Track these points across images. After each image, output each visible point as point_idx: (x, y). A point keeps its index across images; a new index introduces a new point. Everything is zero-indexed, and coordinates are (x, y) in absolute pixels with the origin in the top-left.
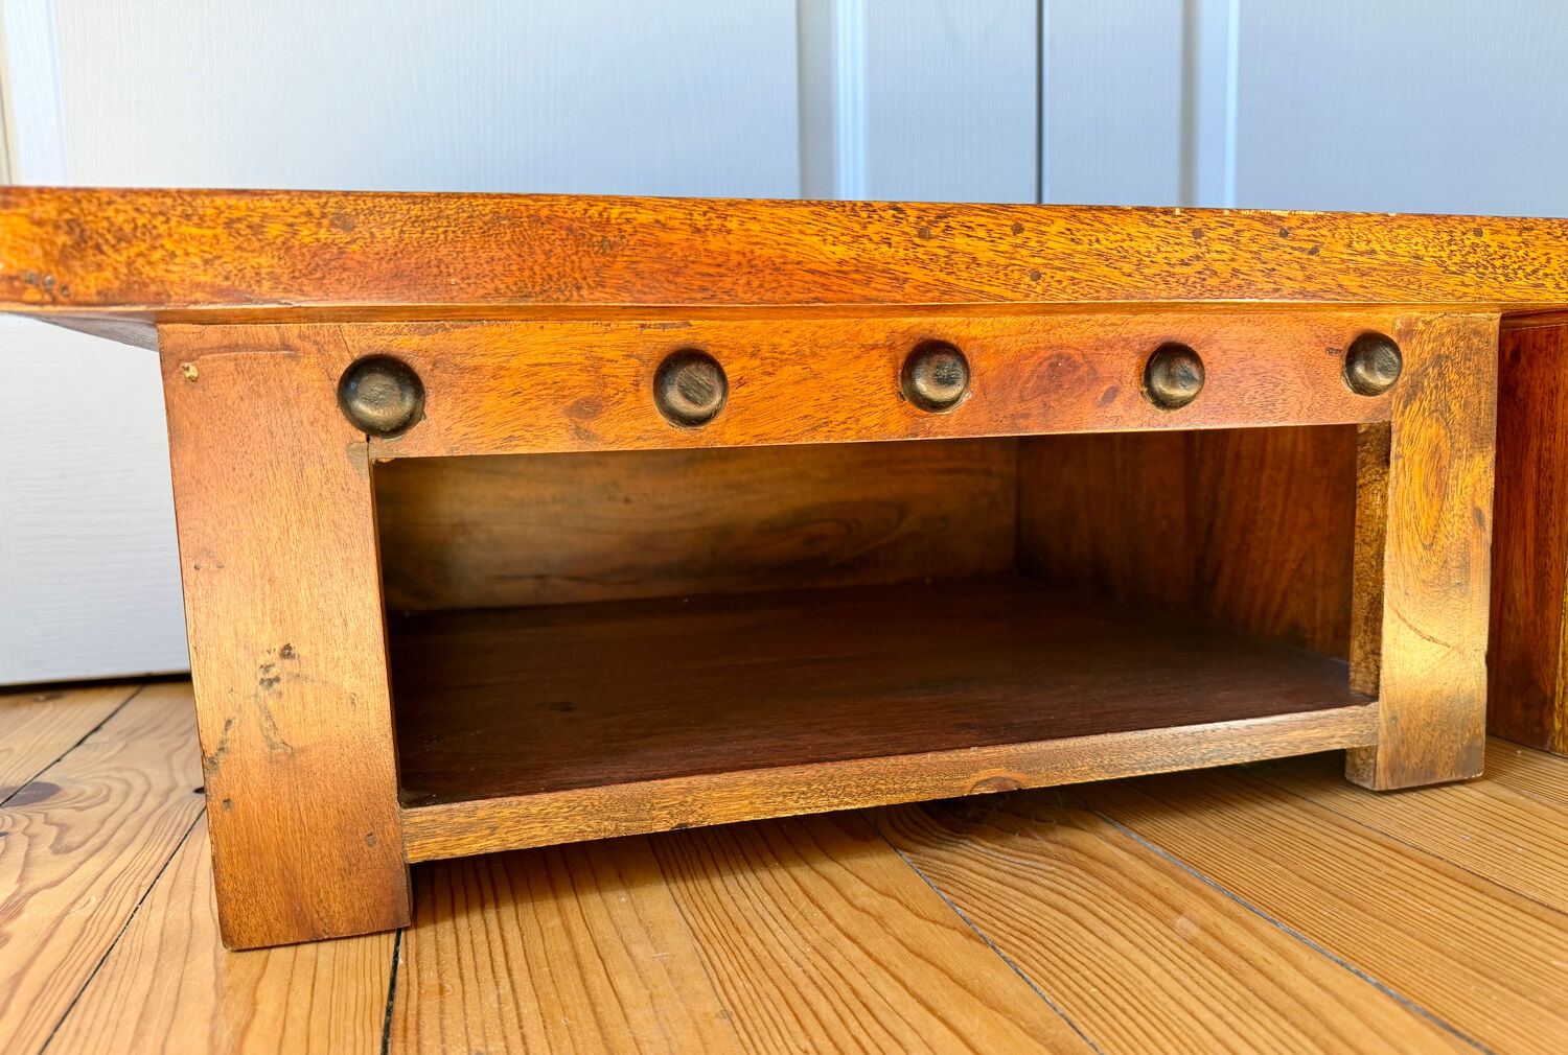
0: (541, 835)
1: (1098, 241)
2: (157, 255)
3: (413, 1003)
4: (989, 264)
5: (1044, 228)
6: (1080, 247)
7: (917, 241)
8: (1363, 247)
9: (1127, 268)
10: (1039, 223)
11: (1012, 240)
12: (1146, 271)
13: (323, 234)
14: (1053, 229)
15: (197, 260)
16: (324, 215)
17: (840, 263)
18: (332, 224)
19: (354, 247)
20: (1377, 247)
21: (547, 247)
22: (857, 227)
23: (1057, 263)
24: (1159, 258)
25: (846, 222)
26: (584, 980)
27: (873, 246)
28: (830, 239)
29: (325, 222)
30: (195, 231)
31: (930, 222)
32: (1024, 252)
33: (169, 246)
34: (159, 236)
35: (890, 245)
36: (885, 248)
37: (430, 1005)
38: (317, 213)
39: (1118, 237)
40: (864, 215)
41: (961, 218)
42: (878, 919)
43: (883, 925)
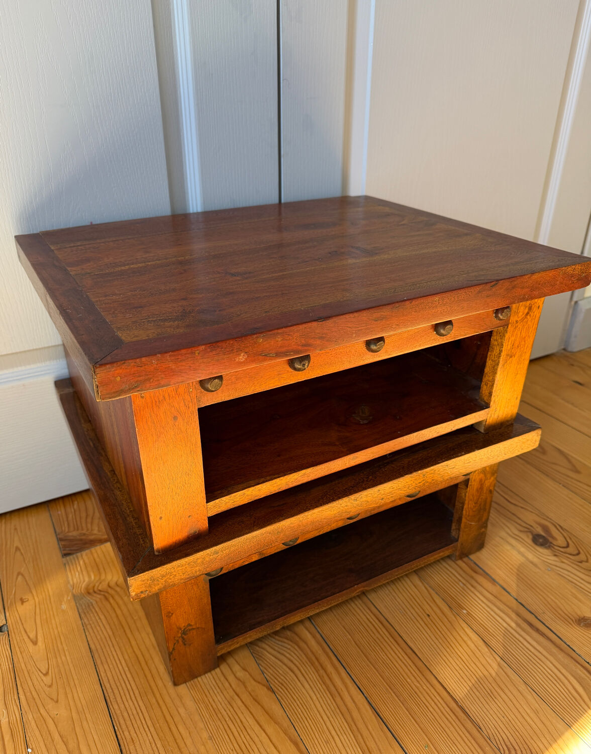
42: (244, 684)
43: (246, 687)
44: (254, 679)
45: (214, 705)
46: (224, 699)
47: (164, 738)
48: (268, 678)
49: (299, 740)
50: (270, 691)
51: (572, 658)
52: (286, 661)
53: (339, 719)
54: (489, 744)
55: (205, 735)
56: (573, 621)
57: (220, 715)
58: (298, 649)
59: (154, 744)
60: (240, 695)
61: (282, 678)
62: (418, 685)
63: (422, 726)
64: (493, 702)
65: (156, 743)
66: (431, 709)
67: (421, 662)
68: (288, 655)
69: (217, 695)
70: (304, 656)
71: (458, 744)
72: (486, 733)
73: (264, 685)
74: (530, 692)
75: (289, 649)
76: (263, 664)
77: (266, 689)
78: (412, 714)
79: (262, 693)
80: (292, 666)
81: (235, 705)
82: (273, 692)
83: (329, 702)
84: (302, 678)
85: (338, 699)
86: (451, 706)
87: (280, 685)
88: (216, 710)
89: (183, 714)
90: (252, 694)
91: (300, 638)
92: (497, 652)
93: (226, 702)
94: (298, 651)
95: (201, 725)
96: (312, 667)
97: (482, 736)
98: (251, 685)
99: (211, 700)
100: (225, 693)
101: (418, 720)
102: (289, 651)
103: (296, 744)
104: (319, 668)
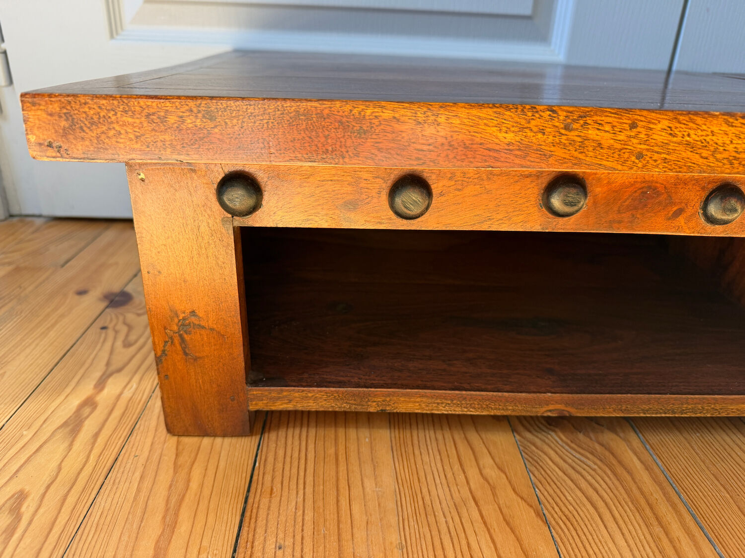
1: (689, 135)
2: (111, 133)
3: (257, 499)
4: (609, 148)
5: (652, 126)
6: (675, 139)
7: (563, 131)
9: (705, 153)
10: (649, 122)
11: (629, 133)
12: (718, 156)
13: (198, 122)
14: (659, 126)
15: (132, 136)
16: (199, 112)
17: (508, 144)
18: (204, 117)
19: (216, 130)
21: (327, 133)
22: (523, 122)
23: (656, 149)
24: (731, 147)
25: (516, 119)
26: (338, 501)
27: (532, 134)
28: (504, 129)
29: (200, 115)
30: (130, 120)
31: (574, 120)
32: (635, 141)
33: (117, 128)
34: (112, 123)
35: (544, 134)
36: (540, 135)
37: (265, 501)
38: (195, 110)
39: (704, 133)
40: (530, 114)
41: (595, 118)
42: (493, 489)
43: (494, 494)
44: (514, 490)
45: (427, 498)
46: (449, 497)
47: (321, 510)
48: (541, 497)
50: (543, 521)
52: (584, 484)
57: (431, 519)
58: (612, 476)
59: (301, 512)
60: (481, 503)
61: (571, 508)
65: (306, 512)
68: (589, 478)
69: (439, 486)
70: (622, 491)
73: (531, 506)
75: (594, 470)
76: (536, 473)
79: (525, 517)
80: (595, 497)
82: (546, 522)
84: (612, 525)
87: (564, 518)
88: (429, 509)
89: (368, 490)
90: (505, 510)
91: (620, 462)
93: (451, 504)
94: (611, 479)
95: (393, 520)
96: (637, 515)
98: (507, 495)
99: (425, 490)
100: (454, 489)
102: (593, 473)
104: (653, 520)
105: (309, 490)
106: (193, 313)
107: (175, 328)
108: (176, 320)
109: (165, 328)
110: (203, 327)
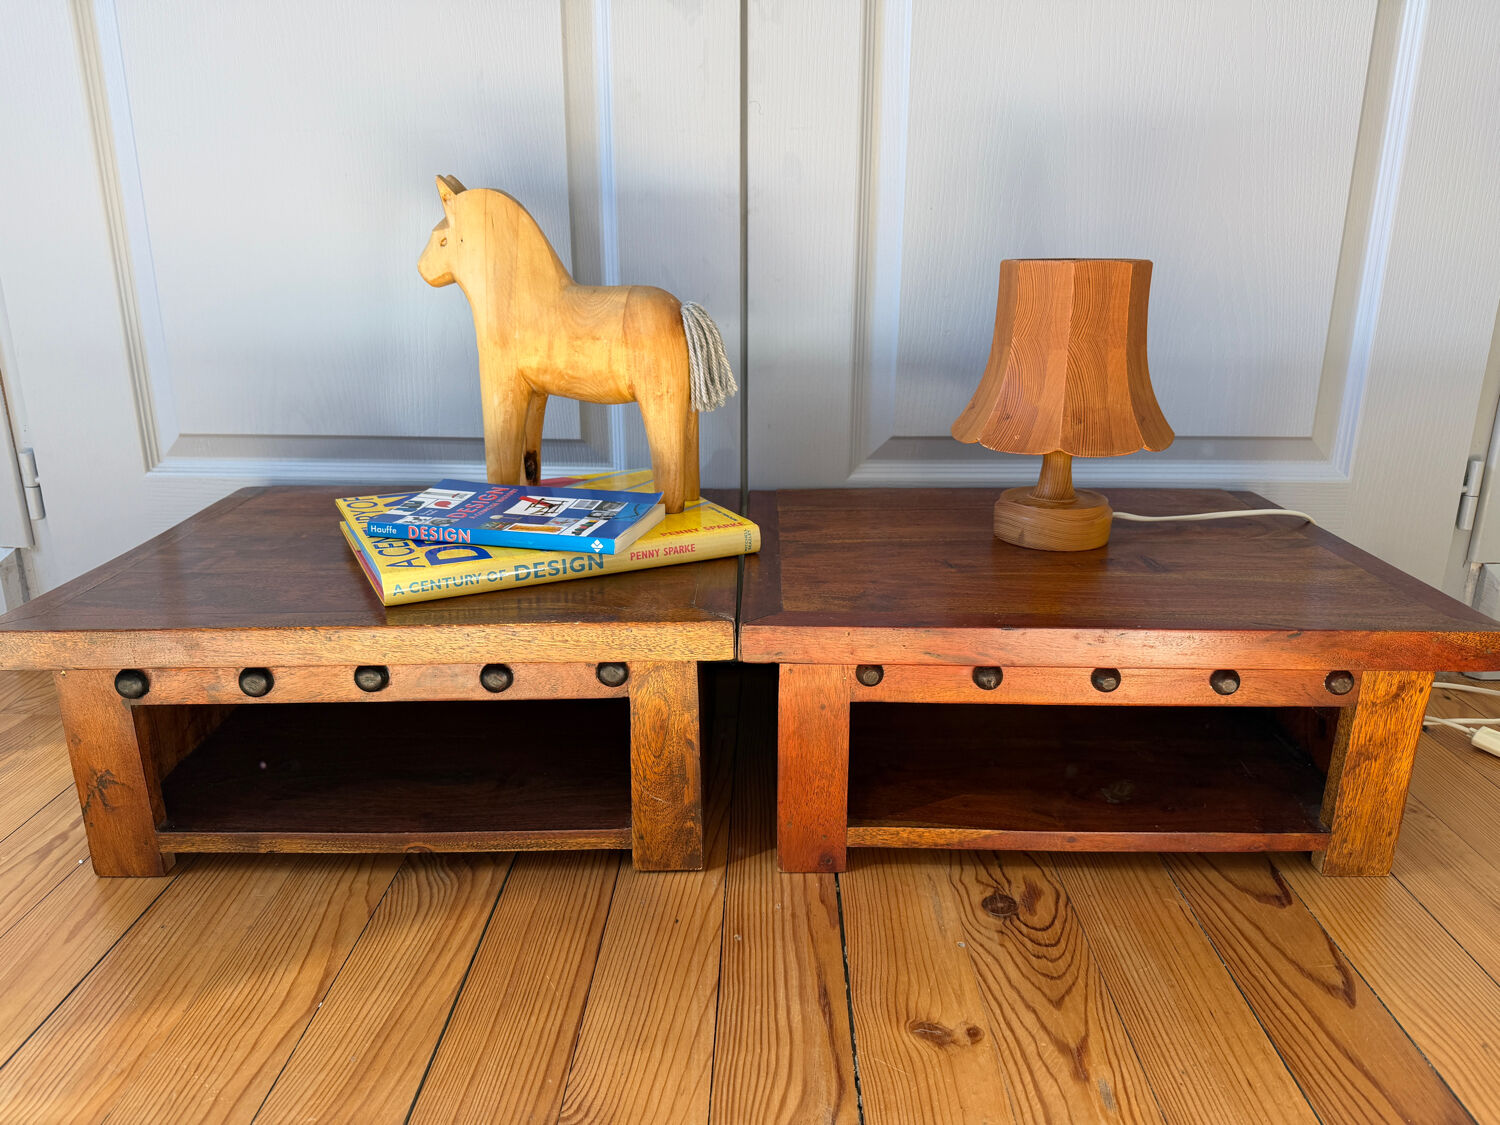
0: (212, 849)
8: (560, 638)
20: (569, 639)
37: (169, 901)
42: (351, 895)
43: (348, 899)
44: (366, 897)
49: (335, 973)
51: (837, 1060)
53: (408, 973)
54: (558, 1091)
55: (248, 923)
56: (908, 1019)
58: (456, 888)
60: (333, 904)
62: (554, 987)
63: (497, 1029)
64: (631, 1052)
66: (533, 1019)
67: (593, 965)
70: (452, 899)
71: (515, 1072)
72: (572, 1077)
74: (705, 1066)
77: (367, 909)
78: (502, 1011)
81: (314, 911)
83: (419, 954)
85: (433, 957)
86: (565, 1027)
92: (721, 1001)
94: (452, 890)
95: (256, 913)
97: (562, 1078)
98: (357, 901)
101: (500, 1020)
103: (326, 975)
105: (206, 896)
106: (107, 771)
107: (95, 784)
108: (95, 778)
109: (88, 784)
110: (117, 783)
